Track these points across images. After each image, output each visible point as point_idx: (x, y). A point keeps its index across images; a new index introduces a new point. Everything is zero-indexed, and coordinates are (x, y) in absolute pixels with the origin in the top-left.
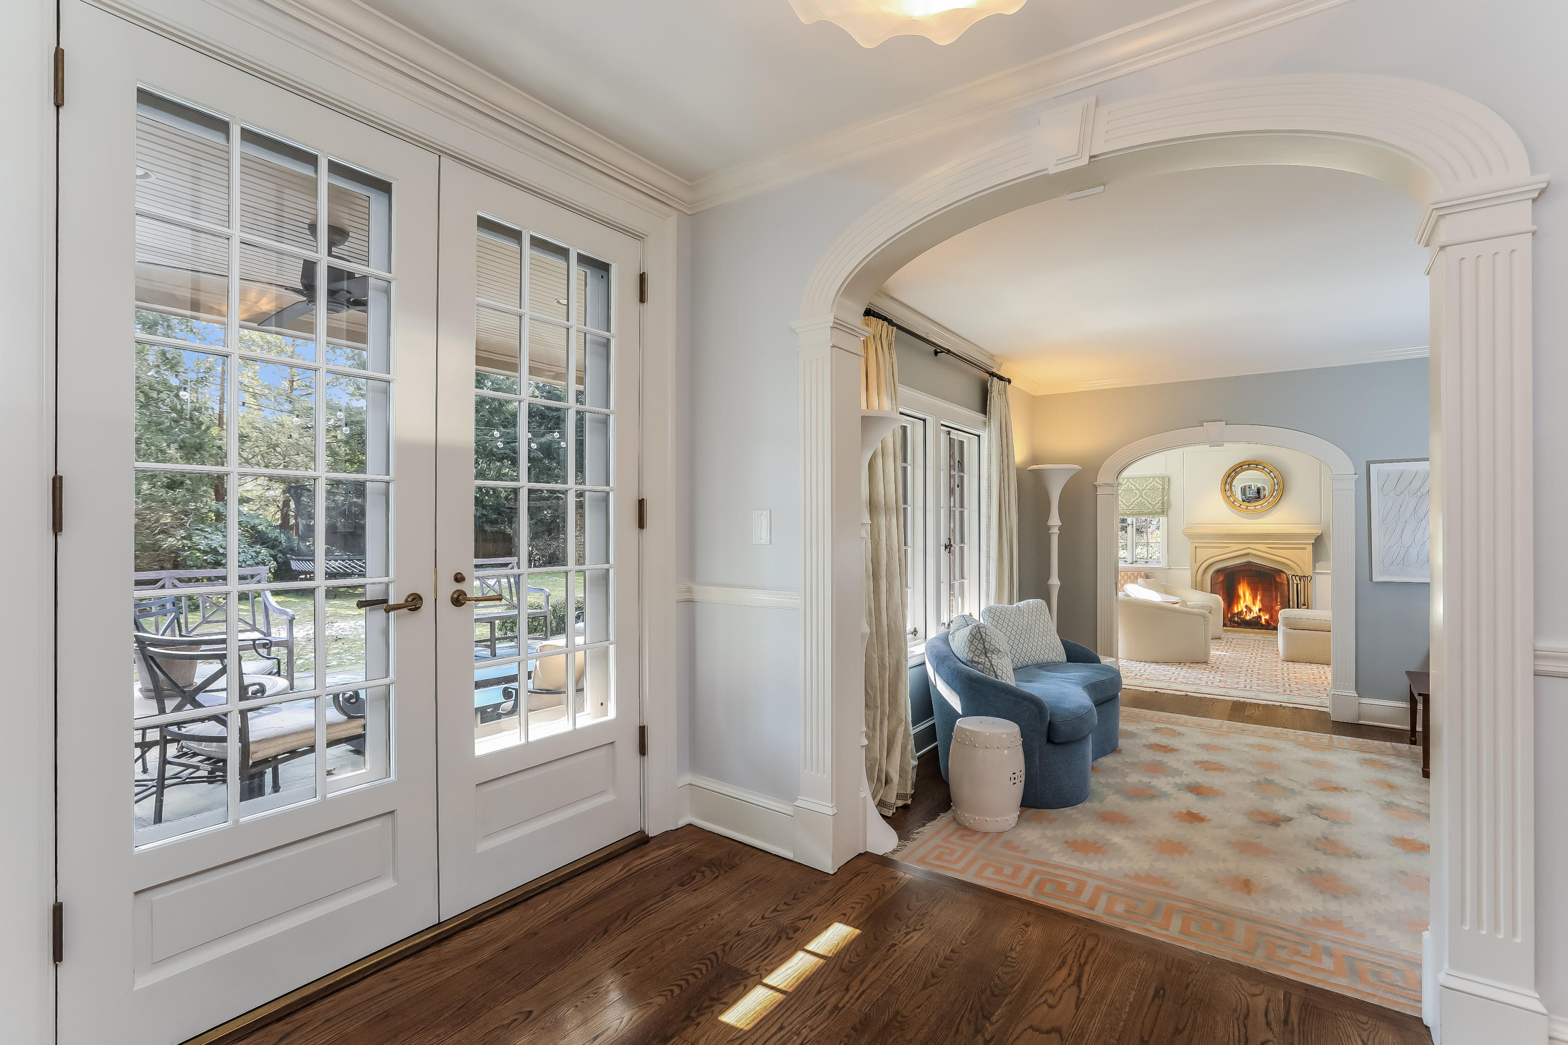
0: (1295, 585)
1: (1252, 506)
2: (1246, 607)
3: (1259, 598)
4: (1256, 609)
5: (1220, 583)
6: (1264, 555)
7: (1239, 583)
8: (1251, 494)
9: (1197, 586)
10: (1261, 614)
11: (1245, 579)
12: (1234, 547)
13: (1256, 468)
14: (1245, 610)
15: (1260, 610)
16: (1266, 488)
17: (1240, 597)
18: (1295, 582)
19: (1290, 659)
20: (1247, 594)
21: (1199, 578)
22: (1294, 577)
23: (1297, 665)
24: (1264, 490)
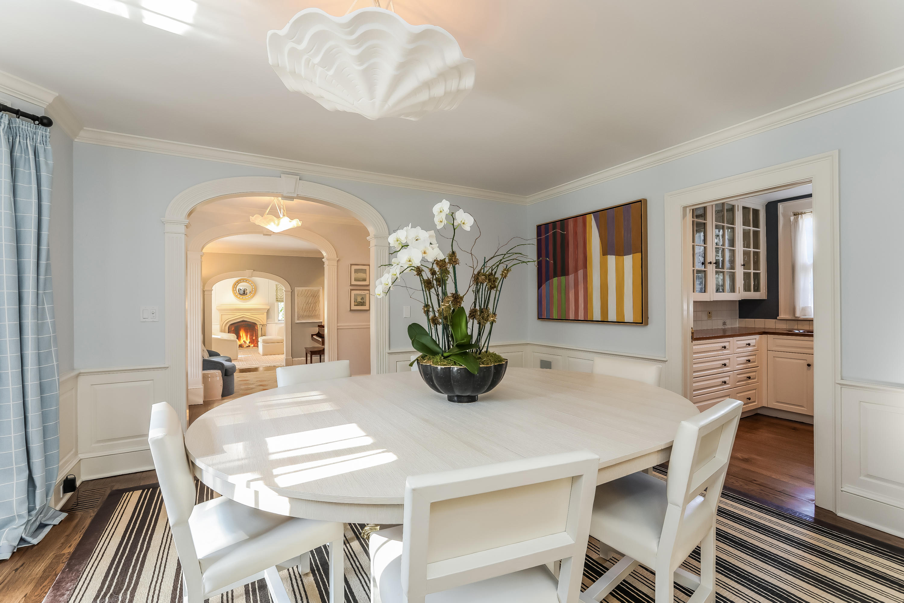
0: (261, 328)
1: (241, 297)
2: (244, 341)
3: (249, 336)
4: (248, 342)
5: (233, 330)
6: (249, 317)
7: (240, 330)
8: (242, 292)
9: (222, 331)
10: (250, 344)
11: (243, 328)
12: (238, 314)
13: (246, 282)
14: (243, 343)
15: (249, 343)
16: (248, 289)
17: (241, 337)
18: (261, 327)
19: (264, 355)
20: (244, 335)
21: (223, 328)
22: (260, 325)
23: (267, 356)
24: (247, 290)
